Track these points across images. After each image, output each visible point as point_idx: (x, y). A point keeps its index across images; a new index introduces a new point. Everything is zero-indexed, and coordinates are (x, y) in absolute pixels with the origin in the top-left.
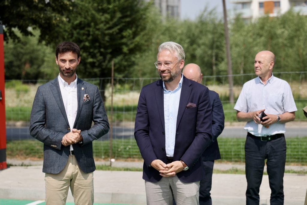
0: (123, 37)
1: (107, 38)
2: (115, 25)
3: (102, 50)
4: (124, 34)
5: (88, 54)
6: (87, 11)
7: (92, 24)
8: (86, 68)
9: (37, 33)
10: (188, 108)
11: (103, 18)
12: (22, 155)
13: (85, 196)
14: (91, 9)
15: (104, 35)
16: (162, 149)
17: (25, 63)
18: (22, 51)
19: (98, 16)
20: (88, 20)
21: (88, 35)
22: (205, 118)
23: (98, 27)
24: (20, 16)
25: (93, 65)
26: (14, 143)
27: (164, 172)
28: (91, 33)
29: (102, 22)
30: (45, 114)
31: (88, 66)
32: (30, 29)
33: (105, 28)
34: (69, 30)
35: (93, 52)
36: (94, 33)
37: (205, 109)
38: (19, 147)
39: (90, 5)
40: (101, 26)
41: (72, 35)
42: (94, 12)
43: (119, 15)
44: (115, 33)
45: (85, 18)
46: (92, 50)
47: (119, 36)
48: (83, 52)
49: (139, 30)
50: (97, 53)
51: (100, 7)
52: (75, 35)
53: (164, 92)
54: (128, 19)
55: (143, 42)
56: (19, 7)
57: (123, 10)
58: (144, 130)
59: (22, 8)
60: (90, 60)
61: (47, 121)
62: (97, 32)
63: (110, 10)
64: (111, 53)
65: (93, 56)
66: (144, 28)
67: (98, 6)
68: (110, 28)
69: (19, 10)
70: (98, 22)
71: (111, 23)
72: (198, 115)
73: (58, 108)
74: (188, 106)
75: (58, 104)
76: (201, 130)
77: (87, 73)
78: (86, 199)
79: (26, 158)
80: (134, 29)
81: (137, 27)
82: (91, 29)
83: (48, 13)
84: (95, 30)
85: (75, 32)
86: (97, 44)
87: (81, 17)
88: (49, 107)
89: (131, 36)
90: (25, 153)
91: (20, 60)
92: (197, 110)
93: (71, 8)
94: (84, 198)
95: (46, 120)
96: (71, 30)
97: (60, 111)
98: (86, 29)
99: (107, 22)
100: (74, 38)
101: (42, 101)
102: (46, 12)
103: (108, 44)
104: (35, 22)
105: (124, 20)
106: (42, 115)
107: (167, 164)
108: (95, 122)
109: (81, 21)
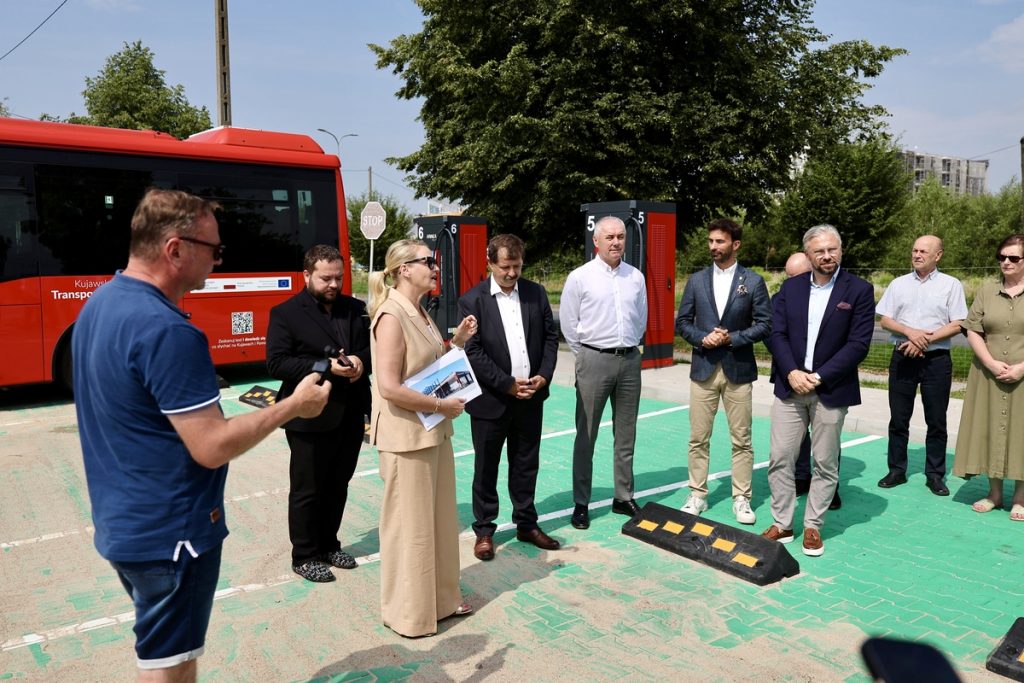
0: (871, 217)
1: (849, 219)
2: (861, 203)
4: (873, 213)
7: (831, 202)
9: (743, 212)
10: (840, 309)
11: (845, 195)
13: (737, 413)
14: (831, 183)
15: (845, 214)
16: (802, 359)
19: (839, 192)
20: (825, 197)
21: (826, 215)
22: (862, 323)
24: (719, 194)
28: (830, 212)
29: (845, 199)
30: (694, 307)
32: (735, 208)
36: (833, 213)
37: (863, 312)
40: (843, 203)
42: (834, 187)
43: (866, 190)
44: (860, 212)
45: (822, 194)
47: (866, 215)
49: (893, 208)
51: (842, 181)
53: (812, 287)
54: (878, 196)
55: (898, 223)
56: (716, 183)
57: (872, 183)
59: (720, 184)
61: (696, 316)
62: (836, 211)
63: (856, 184)
64: (853, 237)
67: (840, 179)
69: (717, 186)
70: (839, 199)
71: (856, 200)
72: (853, 320)
73: (707, 301)
74: (839, 306)
75: (708, 296)
76: (854, 337)
78: (738, 415)
80: (886, 207)
81: (892, 205)
82: (829, 208)
84: (834, 208)
87: (818, 194)
88: (698, 300)
89: (883, 216)
92: (851, 313)
95: (694, 315)
97: (709, 305)
99: (850, 199)
102: (750, 189)
103: (850, 226)
104: (738, 202)
105: (872, 197)
106: (689, 309)
108: (756, 320)
109: (817, 199)
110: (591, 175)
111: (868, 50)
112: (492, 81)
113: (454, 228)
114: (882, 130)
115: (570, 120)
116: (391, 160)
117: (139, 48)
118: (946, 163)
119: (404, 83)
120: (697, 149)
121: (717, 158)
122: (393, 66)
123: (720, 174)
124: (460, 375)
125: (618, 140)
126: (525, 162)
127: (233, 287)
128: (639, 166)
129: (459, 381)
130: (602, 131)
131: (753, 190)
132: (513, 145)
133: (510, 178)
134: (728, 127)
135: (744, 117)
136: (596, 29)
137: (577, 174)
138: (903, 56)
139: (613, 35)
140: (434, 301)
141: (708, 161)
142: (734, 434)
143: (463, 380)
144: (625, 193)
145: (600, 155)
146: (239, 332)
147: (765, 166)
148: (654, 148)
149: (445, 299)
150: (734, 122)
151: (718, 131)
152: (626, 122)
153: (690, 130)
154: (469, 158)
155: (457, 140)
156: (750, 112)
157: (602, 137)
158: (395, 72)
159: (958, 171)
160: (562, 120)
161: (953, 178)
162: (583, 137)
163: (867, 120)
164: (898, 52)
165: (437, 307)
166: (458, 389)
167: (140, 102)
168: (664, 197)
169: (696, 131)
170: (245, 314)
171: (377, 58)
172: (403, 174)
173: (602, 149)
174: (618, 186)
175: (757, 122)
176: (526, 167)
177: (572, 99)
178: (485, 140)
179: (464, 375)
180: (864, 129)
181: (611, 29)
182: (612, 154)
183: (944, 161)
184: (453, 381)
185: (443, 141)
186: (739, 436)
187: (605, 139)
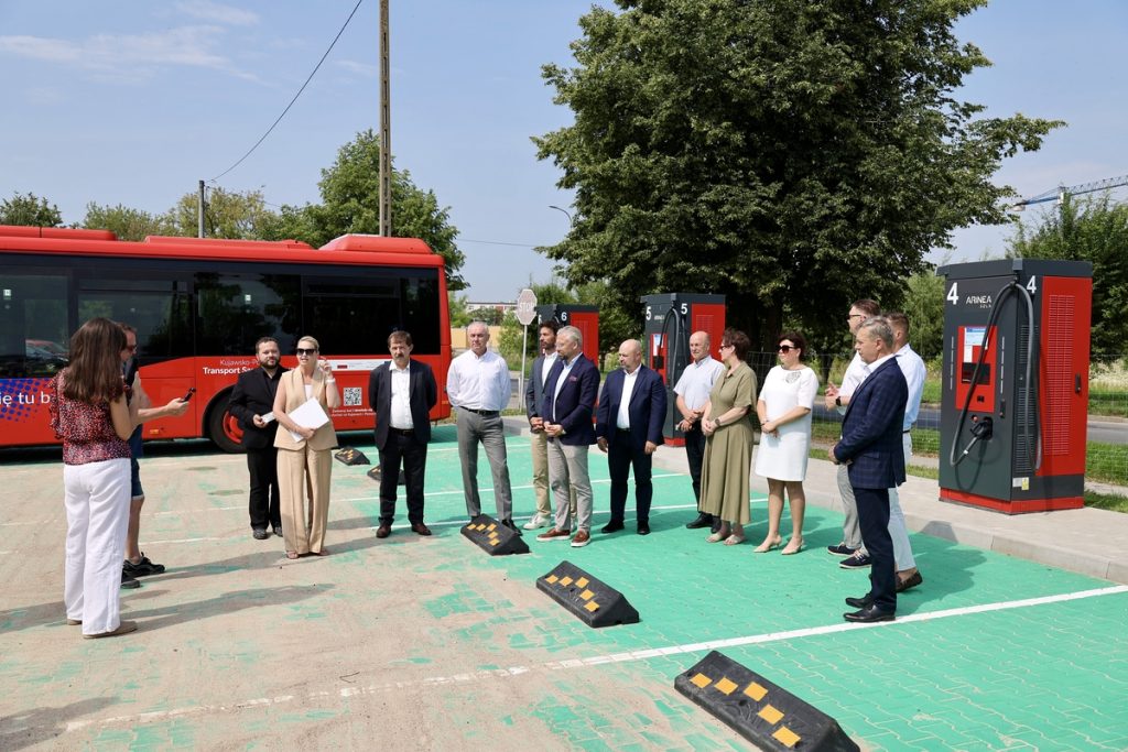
10: (571, 381)
74: (570, 379)
92: (579, 384)
110: (698, 265)
111: (1025, 124)
112: (613, 177)
113: (564, 316)
115: (677, 213)
116: (540, 249)
117: (371, 136)
119: (563, 173)
122: (553, 157)
125: (726, 230)
126: (644, 252)
127: (346, 367)
128: (749, 254)
130: (709, 223)
133: (631, 266)
136: (702, 126)
137: (684, 263)
138: (1061, 129)
139: (717, 131)
144: (737, 281)
145: (711, 245)
146: (350, 404)
148: (766, 236)
153: (798, 218)
155: (599, 228)
157: (709, 228)
158: (556, 163)
164: (1055, 124)
167: (368, 188)
169: (805, 220)
170: (354, 389)
171: (537, 150)
172: (553, 262)
173: (711, 238)
174: (730, 275)
176: (643, 257)
177: (680, 192)
181: (717, 124)
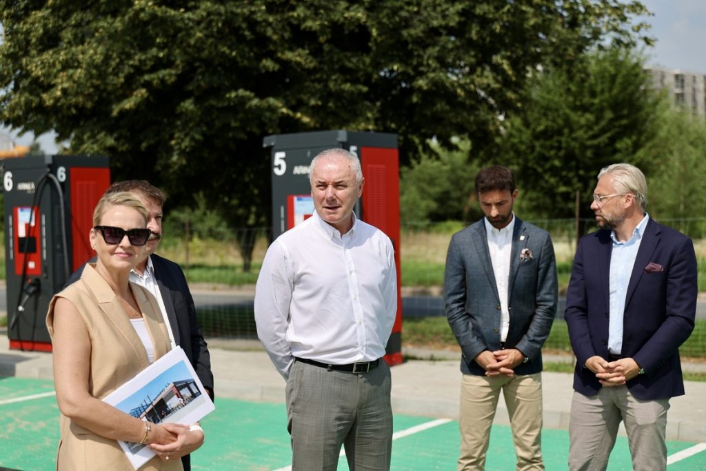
1: (589, 153)
2: (603, 131)
3: (581, 172)
4: (619, 145)
5: (557, 179)
6: (557, 110)
7: (566, 131)
8: (554, 202)
9: (466, 145)
10: (649, 272)
11: (583, 121)
12: (438, 341)
13: (525, 414)
14: (564, 106)
15: (584, 147)
16: (603, 341)
17: (468, 195)
18: (465, 175)
19: (574, 116)
20: (558, 124)
21: (559, 148)
22: (683, 291)
23: (574, 135)
24: (438, 120)
25: (567, 197)
26: (428, 322)
27: (604, 375)
28: (564, 145)
29: (581, 127)
30: (464, 280)
31: (559, 199)
32: (455, 140)
33: (586, 136)
34: (527, 142)
35: (566, 176)
36: (569, 146)
37: (681, 275)
38: (435, 329)
39: (563, 98)
40: (580, 133)
41: (533, 148)
42: (567, 111)
43: (609, 115)
44: (602, 145)
45: (554, 121)
46: (564, 173)
47: (610, 149)
48: (551, 177)
49: (643, 138)
50: (573, 177)
51: (578, 103)
52: (538, 149)
53: (614, 244)
54: (624, 122)
55: (650, 158)
56: (434, 104)
57: (616, 106)
58: (579, 308)
59: (439, 106)
60: (562, 189)
61: (468, 291)
62: (573, 144)
63: (595, 107)
65: (567, 182)
66: (653, 136)
67: (575, 100)
68: (594, 137)
69: (435, 109)
70: (575, 127)
71: (596, 128)
72: (669, 286)
73: (484, 272)
74: (647, 268)
75: (484, 266)
76: (675, 311)
77: (557, 211)
79: (443, 347)
80: (634, 138)
81: (640, 133)
82: (563, 139)
83: (482, 113)
84: (569, 140)
85: (537, 144)
86: (573, 163)
87: (547, 120)
88: (470, 271)
89: (630, 150)
90: (443, 338)
91: (461, 189)
92: (665, 275)
93: (519, 105)
94: (523, 416)
95: (466, 291)
96: (531, 141)
97: (486, 277)
98: (556, 138)
99: (589, 127)
100: (535, 154)
101: (458, 259)
102: (477, 113)
104: (460, 130)
105: (617, 124)
106: (458, 282)
107: (609, 362)
109: (547, 127)
110: (261, 95)
113: (61, 173)
114: (643, 33)
115: (220, 14)
118: (679, 79)
120: (406, 57)
121: (434, 71)
123: (440, 91)
124: (179, 386)
125: (294, 43)
126: (162, 73)
128: (326, 81)
129: (179, 396)
130: (269, 32)
131: (483, 114)
132: (143, 48)
133: (141, 93)
134: (446, 27)
135: (467, 14)
137: (241, 92)
140: (32, 285)
141: (421, 74)
142: (520, 444)
143: (185, 392)
144: (306, 119)
145: (268, 64)
147: (497, 81)
148: (346, 56)
149: (50, 281)
150: (454, 21)
151: (434, 32)
152: (305, 19)
154: (79, 66)
155: (50, 40)
156: (474, 7)
157: (269, 39)
159: (694, 90)
160: (209, 14)
161: (688, 98)
162: (241, 39)
163: (624, 19)
165: (38, 292)
166: (179, 407)
168: (362, 126)
169: (405, 33)
173: (271, 55)
174: (296, 111)
175: (484, 22)
176: (162, 81)
178: (100, 41)
179: (186, 385)
180: (621, 32)
182: (285, 64)
183: (677, 76)
184: (170, 396)
185: (28, 42)
186: (528, 445)
187: (275, 43)
